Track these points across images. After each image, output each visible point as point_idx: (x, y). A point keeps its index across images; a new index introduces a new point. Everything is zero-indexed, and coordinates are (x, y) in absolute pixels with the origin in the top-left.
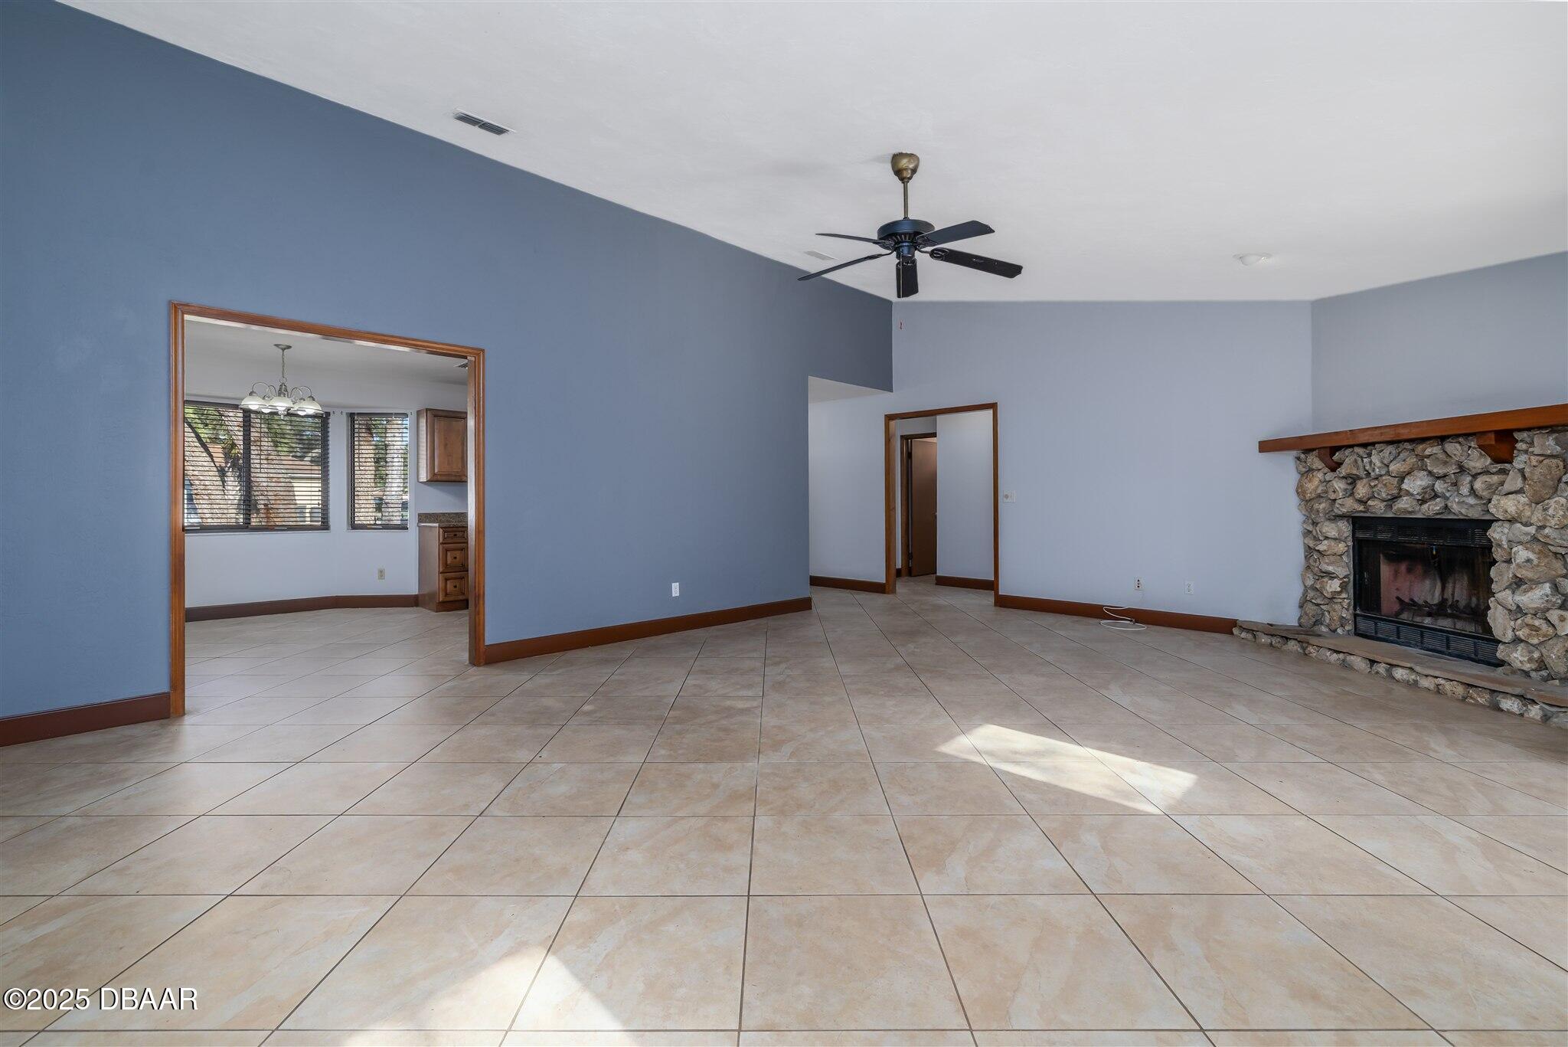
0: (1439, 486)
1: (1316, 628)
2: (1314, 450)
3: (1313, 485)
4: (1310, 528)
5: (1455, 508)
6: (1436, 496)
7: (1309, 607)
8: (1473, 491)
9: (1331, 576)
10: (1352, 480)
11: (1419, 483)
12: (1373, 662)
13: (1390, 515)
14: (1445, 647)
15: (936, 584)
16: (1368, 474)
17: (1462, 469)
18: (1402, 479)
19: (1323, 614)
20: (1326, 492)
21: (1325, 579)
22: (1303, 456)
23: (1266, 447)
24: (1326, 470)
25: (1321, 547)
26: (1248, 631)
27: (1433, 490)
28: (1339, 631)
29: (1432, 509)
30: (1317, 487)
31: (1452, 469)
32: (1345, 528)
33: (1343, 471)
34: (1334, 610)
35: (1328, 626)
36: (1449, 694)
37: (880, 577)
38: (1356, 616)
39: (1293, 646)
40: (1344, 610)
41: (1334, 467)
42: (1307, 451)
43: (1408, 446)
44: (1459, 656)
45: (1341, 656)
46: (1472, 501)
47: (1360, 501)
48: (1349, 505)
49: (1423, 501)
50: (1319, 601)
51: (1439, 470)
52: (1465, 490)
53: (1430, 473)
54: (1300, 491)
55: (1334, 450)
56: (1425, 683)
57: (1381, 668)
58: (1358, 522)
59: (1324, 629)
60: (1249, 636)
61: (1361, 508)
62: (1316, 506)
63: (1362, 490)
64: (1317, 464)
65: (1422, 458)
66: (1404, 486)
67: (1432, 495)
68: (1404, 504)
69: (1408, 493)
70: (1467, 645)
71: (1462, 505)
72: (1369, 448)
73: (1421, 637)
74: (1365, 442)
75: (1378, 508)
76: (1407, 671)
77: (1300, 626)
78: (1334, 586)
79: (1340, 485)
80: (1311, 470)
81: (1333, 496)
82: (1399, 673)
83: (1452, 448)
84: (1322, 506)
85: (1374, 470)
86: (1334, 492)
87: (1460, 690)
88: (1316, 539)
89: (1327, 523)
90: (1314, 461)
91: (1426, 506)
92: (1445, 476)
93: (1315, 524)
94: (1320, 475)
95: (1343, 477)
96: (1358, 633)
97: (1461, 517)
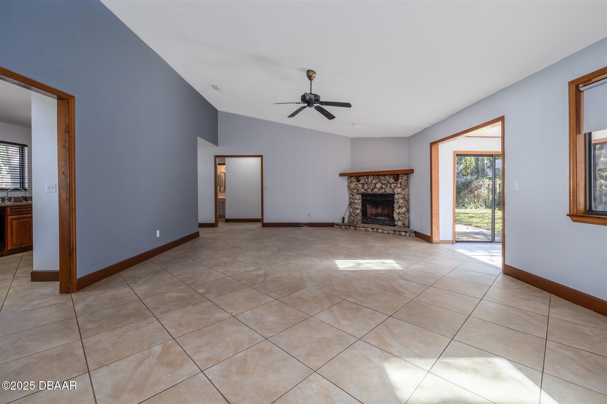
0: (383, 186)
1: (353, 223)
2: (354, 176)
3: (352, 186)
4: (351, 197)
5: (387, 191)
6: (382, 189)
7: (352, 218)
8: (390, 187)
9: (357, 209)
10: (363, 184)
11: (379, 185)
12: (373, 229)
13: (372, 193)
14: (383, 223)
15: (225, 222)
16: (367, 183)
17: (388, 182)
18: (375, 184)
19: (355, 219)
20: (356, 187)
21: (356, 210)
22: (350, 178)
23: (341, 175)
24: (356, 182)
25: (355, 202)
26: (338, 225)
27: (382, 187)
28: (359, 222)
29: (382, 191)
30: (354, 186)
31: (387, 182)
32: (360, 196)
33: (361, 182)
34: (358, 218)
35: (356, 222)
36: (391, 233)
37: (213, 221)
38: (362, 218)
39: (352, 228)
40: (360, 217)
41: (358, 181)
42: (351, 177)
43: (376, 176)
44: (386, 225)
45: (365, 228)
46: (390, 189)
47: (365, 190)
48: (362, 191)
49: (380, 190)
50: (354, 216)
51: (384, 182)
52: (389, 187)
53: (381, 183)
54: (349, 187)
55: (359, 176)
56: (386, 232)
57: (375, 230)
58: (363, 195)
59: (355, 223)
60: (339, 227)
61: (365, 191)
62: (354, 191)
63: (366, 187)
64: (354, 180)
65: (380, 180)
66: (376, 186)
67: (382, 188)
68: (376, 190)
69: (377, 188)
70: (387, 222)
71: (389, 191)
72: (368, 176)
73: (378, 222)
74: (367, 175)
75: (369, 191)
76: (381, 230)
77: (349, 222)
78: (358, 211)
79: (360, 186)
80: (352, 181)
81: (358, 188)
82: (380, 231)
83: (387, 177)
84: (356, 191)
85: (369, 182)
86: (359, 187)
87: (393, 232)
88: (353, 199)
89: (357, 195)
90: (354, 179)
91: (381, 191)
92: (385, 184)
93: (353, 195)
94: (355, 183)
95: (361, 184)
96: (363, 223)
97: (388, 193)
